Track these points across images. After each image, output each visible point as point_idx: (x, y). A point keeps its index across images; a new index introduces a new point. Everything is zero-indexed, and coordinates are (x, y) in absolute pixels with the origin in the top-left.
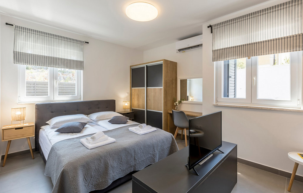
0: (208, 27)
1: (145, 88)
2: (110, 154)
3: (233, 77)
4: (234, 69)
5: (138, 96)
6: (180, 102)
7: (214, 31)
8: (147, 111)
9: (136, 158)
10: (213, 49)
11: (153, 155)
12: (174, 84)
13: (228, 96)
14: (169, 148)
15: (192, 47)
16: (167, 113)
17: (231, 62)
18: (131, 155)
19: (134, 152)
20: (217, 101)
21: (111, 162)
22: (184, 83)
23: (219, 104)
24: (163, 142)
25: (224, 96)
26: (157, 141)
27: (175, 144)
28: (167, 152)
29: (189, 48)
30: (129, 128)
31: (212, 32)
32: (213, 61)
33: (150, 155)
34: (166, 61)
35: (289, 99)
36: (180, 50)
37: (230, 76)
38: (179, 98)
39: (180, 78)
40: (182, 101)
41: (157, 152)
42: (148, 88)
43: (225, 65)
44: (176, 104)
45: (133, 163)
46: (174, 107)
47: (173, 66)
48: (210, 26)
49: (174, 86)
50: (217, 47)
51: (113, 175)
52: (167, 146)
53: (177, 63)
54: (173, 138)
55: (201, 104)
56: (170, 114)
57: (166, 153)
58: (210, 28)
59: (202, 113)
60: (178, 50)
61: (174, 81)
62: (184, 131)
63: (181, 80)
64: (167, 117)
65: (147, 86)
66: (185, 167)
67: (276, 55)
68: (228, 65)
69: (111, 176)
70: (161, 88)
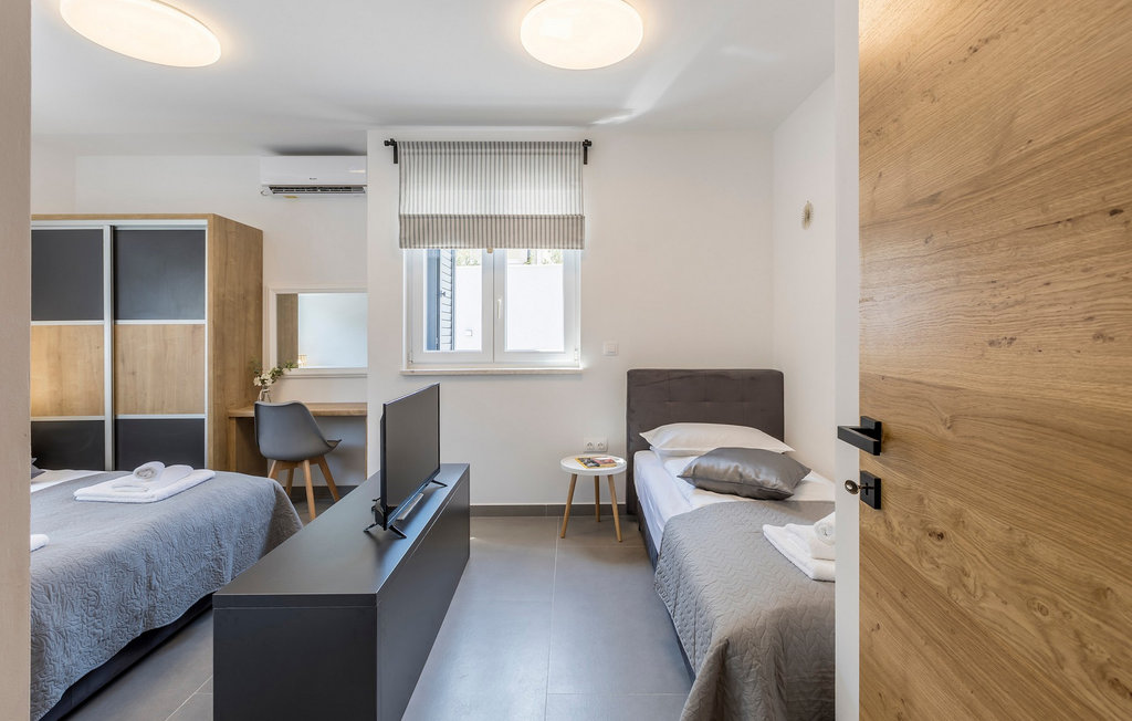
0: (387, 143)
1: (107, 322)
2: (46, 589)
3: (448, 294)
4: (449, 271)
5: (60, 358)
6: (277, 375)
7: (402, 158)
8: (116, 422)
9: (155, 582)
10: (402, 213)
11: (217, 560)
12: (252, 310)
13: (438, 348)
14: (266, 528)
15: (324, 189)
16: (223, 418)
17: (445, 254)
18: (136, 575)
19: (148, 561)
20: (410, 362)
21: (54, 619)
22: (288, 304)
23: (418, 370)
24: (249, 510)
25: (429, 348)
26: (228, 510)
27: (288, 510)
28: (259, 542)
29: (314, 189)
30: (76, 493)
31: (396, 162)
32: (401, 247)
33: (204, 564)
34: (220, 223)
35: (562, 350)
36: (276, 189)
37: (442, 291)
38: (271, 360)
39: (273, 287)
40: (286, 371)
41: (229, 547)
42: (120, 322)
43: (429, 260)
44: (263, 381)
45: (141, 605)
46: (251, 392)
47: (246, 244)
48: (392, 143)
49: (251, 317)
50: (412, 208)
51: (67, 662)
52: (260, 522)
53: (261, 232)
54: (277, 492)
55: (364, 376)
56: (240, 420)
57: (259, 547)
58: (391, 147)
59: (366, 404)
60: (271, 188)
61: (251, 299)
62: (303, 470)
63: (278, 295)
64: (227, 431)
65: (115, 316)
66: (365, 536)
67: (533, 251)
68: (438, 260)
69: (59, 668)
70: (194, 326)
